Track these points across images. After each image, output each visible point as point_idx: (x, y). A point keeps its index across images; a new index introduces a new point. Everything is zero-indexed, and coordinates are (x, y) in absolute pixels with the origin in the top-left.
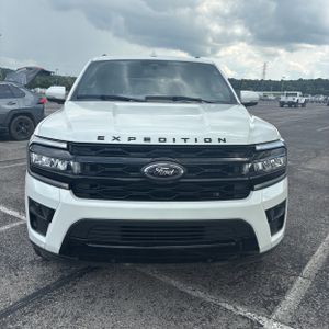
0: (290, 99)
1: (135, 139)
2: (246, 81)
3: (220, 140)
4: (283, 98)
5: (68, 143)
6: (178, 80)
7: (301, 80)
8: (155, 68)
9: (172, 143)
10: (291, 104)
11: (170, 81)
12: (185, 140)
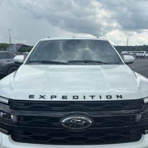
0: (141, 54)
1: (55, 97)
2: (119, 46)
3: (118, 96)
4: (138, 54)
5: (10, 99)
6: (87, 49)
7: (144, 45)
8: (74, 44)
9: (83, 100)
10: (141, 57)
11: (83, 50)
12: (92, 97)
